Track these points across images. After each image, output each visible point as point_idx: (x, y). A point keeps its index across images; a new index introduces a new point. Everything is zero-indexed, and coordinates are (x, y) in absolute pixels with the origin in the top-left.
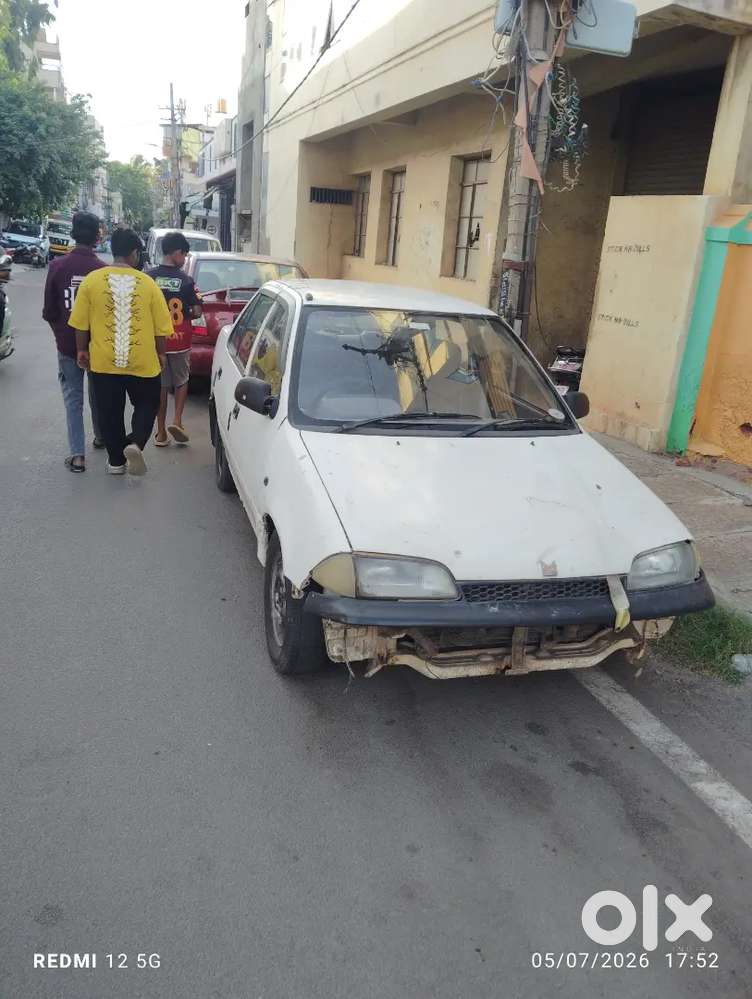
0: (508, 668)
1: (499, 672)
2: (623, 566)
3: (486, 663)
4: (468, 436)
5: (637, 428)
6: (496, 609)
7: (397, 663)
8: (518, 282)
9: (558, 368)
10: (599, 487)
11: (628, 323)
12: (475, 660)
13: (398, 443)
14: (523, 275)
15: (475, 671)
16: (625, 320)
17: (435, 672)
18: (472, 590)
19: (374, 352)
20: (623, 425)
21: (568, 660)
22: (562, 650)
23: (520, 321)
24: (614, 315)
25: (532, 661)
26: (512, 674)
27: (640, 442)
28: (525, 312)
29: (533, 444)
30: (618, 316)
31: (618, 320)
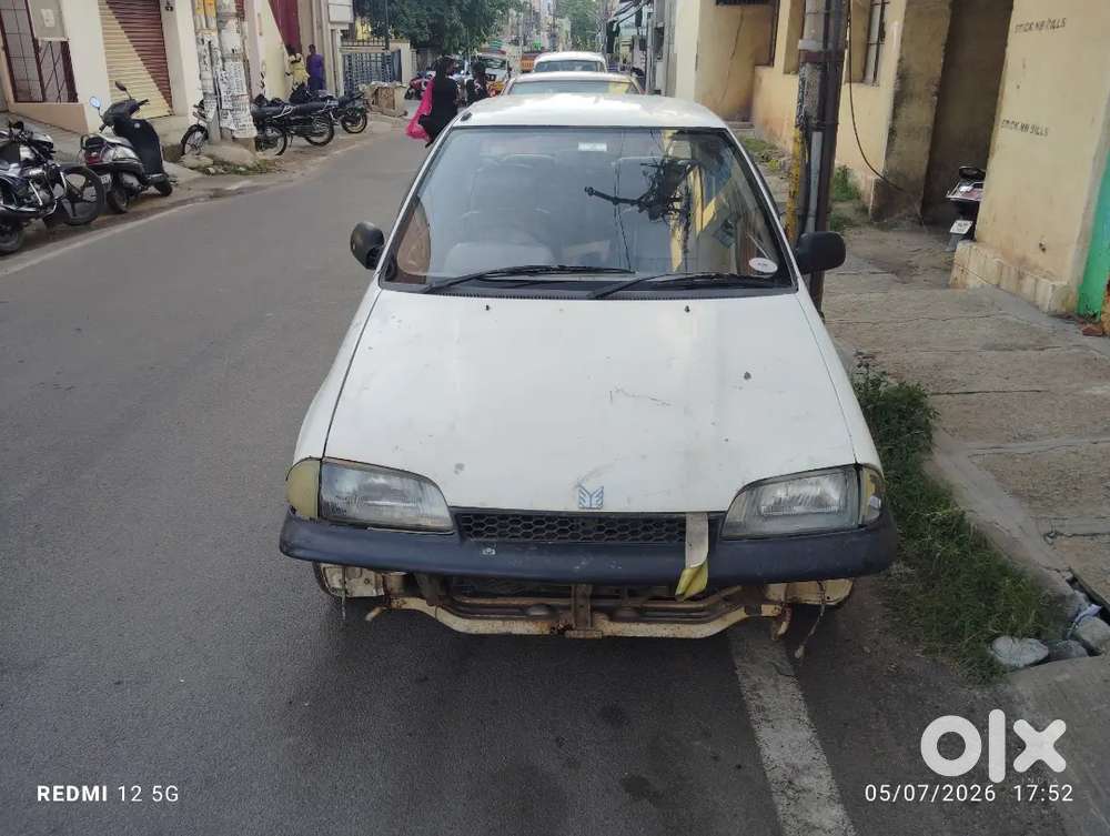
0: (569, 627)
1: (556, 632)
2: (718, 496)
3: (535, 619)
4: (597, 298)
5: (1037, 280)
6: (490, 551)
7: (404, 607)
8: (818, 80)
9: (958, 196)
10: (747, 376)
11: (1036, 130)
12: (521, 613)
14: (824, 70)
15: (520, 628)
16: (1033, 127)
17: (459, 624)
20: (1021, 276)
21: (663, 626)
22: (656, 610)
23: (820, 134)
24: (1022, 120)
25: (606, 622)
26: (573, 636)
27: (1039, 301)
28: (828, 121)
29: (688, 310)
30: (1025, 122)
31: (1025, 127)
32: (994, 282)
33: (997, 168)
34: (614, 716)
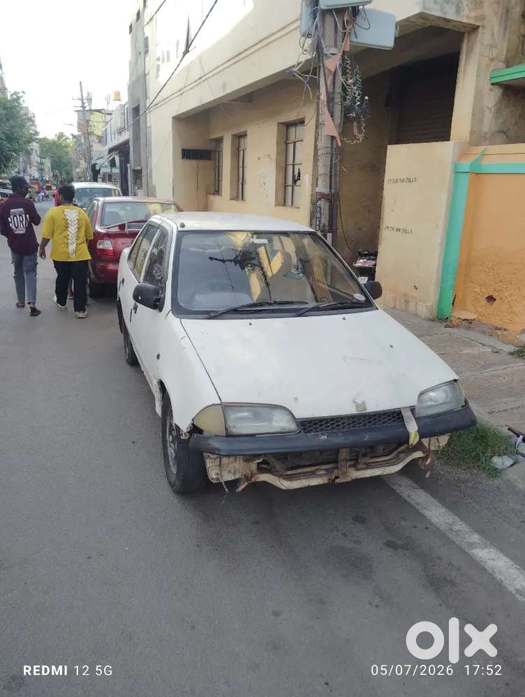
0: (337, 478)
1: (331, 481)
2: (412, 401)
3: (321, 476)
4: (298, 317)
5: (416, 303)
6: (325, 437)
7: (258, 480)
8: (328, 207)
9: (360, 265)
10: (391, 346)
11: (405, 231)
12: (313, 474)
13: (250, 324)
14: (331, 202)
15: (314, 482)
16: (403, 229)
17: (285, 485)
18: (309, 425)
19: (231, 261)
20: (407, 302)
21: (378, 469)
22: (374, 463)
23: (331, 234)
24: (396, 226)
25: (353, 472)
26: (339, 482)
27: (419, 313)
28: (334, 228)
29: (344, 319)
30: (398, 227)
31: (398, 230)
32: (392, 306)
33: (383, 249)
34: (359, 520)
